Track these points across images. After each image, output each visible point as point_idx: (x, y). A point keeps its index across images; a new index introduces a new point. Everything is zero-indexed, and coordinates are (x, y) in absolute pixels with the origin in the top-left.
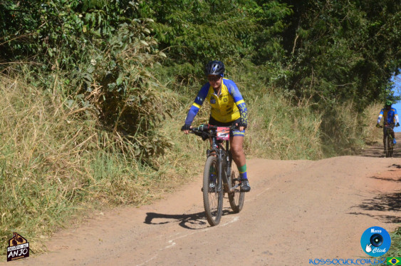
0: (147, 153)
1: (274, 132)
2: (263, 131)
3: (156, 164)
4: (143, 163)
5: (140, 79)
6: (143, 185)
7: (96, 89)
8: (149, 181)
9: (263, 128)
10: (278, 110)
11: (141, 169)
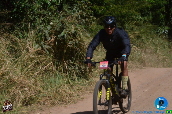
0: (82, 72)
1: (160, 54)
4: (80, 77)
5: (76, 32)
6: (78, 90)
7: (53, 38)
8: (82, 87)
10: (161, 44)
11: (78, 80)
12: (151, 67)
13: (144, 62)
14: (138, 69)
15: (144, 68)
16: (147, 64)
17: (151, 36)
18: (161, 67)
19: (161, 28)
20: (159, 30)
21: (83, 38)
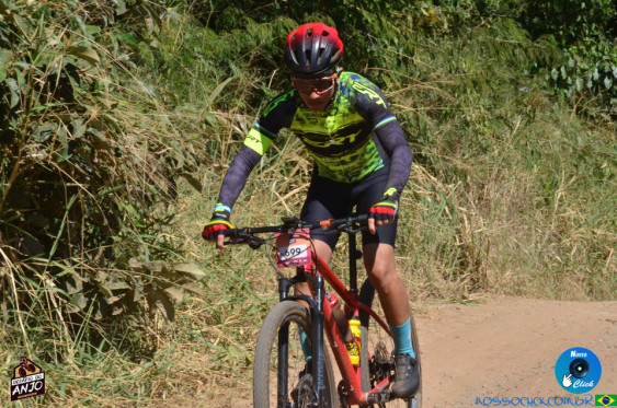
0: (108, 310)
1: (571, 213)
2: (539, 215)
3: (153, 338)
4: (95, 339)
9: (539, 205)
12: (519, 293)
13: (478, 263)
14: (442, 305)
15: (476, 302)
16: (491, 279)
17: (518, 102)
18: (579, 295)
19: (580, 52)
20: (571, 63)
21: (114, 106)
